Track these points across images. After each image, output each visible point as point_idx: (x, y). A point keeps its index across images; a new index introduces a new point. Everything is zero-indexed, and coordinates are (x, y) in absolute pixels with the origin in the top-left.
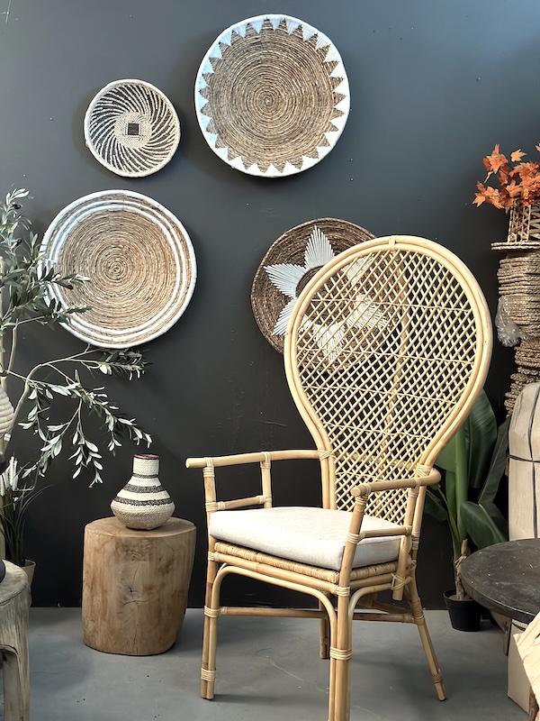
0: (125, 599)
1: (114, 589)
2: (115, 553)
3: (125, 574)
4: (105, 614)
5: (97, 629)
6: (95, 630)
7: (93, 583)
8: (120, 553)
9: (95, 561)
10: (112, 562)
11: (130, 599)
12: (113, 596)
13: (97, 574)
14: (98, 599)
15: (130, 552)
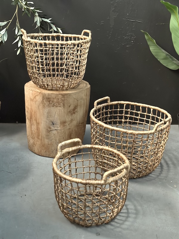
0: (50, 128)
1: (43, 122)
2: (42, 102)
3: (49, 114)
4: (39, 136)
5: (35, 143)
6: (34, 143)
7: (31, 118)
8: (45, 102)
9: (31, 106)
10: (41, 107)
11: (53, 128)
12: (43, 126)
13: (33, 113)
14: (34, 127)
15: (51, 102)
